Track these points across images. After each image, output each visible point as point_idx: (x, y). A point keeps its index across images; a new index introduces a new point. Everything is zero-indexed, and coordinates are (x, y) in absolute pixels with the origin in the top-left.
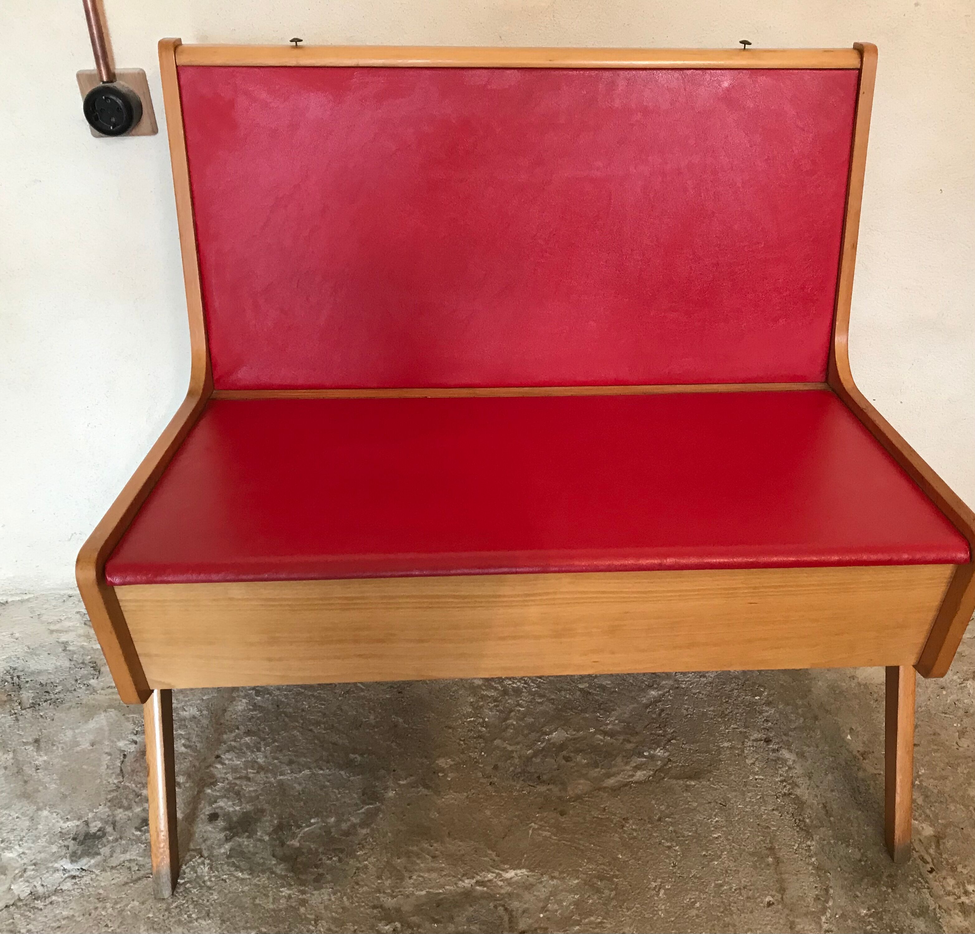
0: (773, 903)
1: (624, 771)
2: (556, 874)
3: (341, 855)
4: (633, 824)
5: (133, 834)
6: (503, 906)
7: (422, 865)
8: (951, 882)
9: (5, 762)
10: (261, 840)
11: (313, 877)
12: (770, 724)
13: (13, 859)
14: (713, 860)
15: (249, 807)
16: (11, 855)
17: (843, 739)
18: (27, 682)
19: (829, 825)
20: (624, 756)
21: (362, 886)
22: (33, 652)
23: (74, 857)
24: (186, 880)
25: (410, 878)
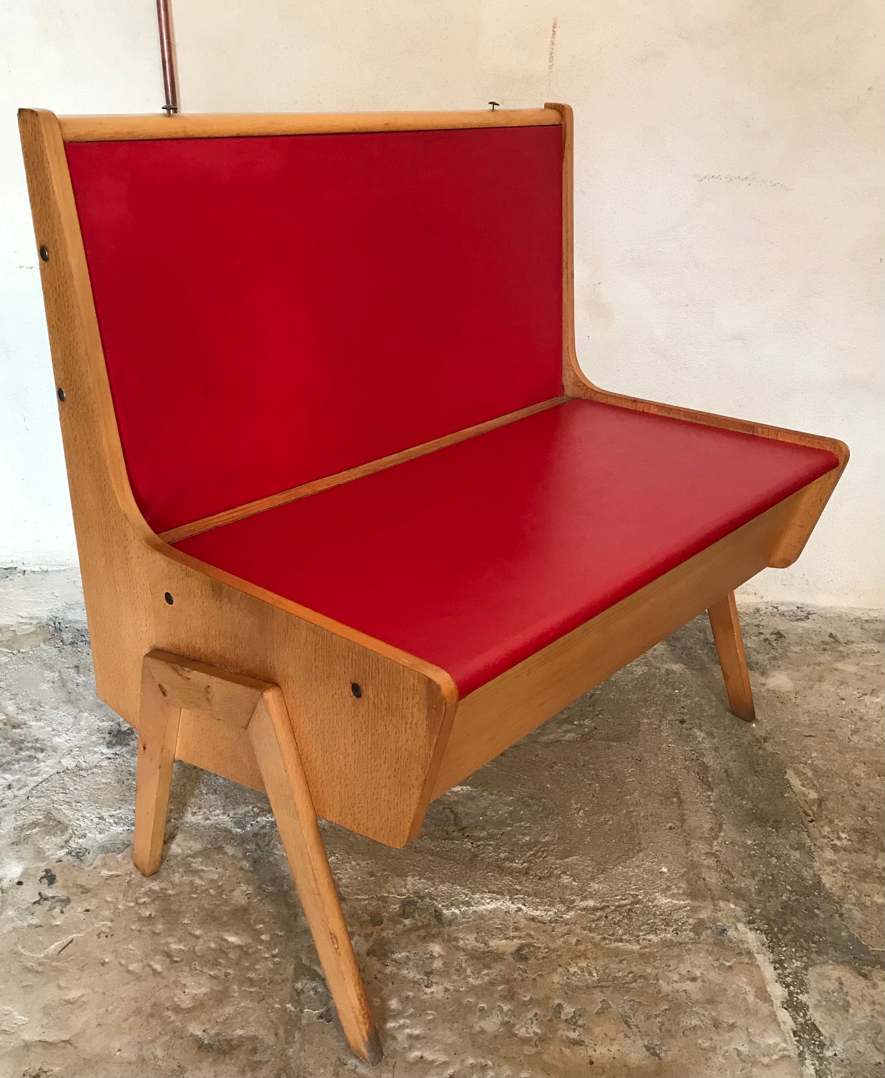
0: (674, 828)
1: (556, 732)
6: (450, 809)
8: (827, 829)
9: (53, 679)
12: (686, 710)
19: (728, 784)
20: (557, 723)
23: (110, 745)
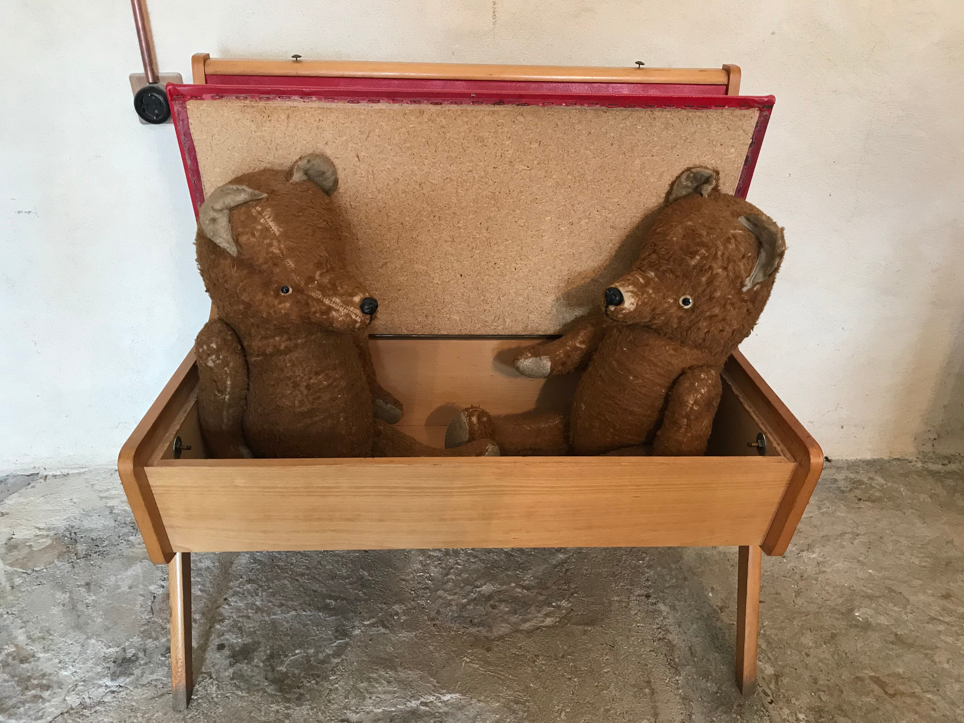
1: (536, 617)
2: (482, 698)
3: (317, 679)
4: (543, 660)
5: (160, 660)
7: (379, 688)
8: (786, 711)
9: (64, 601)
10: (257, 666)
11: (296, 696)
12: (650, 583)
13: (67, 676)
14: (603, 690)
15: (248, 640)
16: (66, 673)
17: (707, 597)
18: (82, 537)
19: (693, 664)
20: (537, 606)
21: (333, 704)
22: (87, 514)
23: (114, 676)
24: (199, 696)
25: (370, 698)
